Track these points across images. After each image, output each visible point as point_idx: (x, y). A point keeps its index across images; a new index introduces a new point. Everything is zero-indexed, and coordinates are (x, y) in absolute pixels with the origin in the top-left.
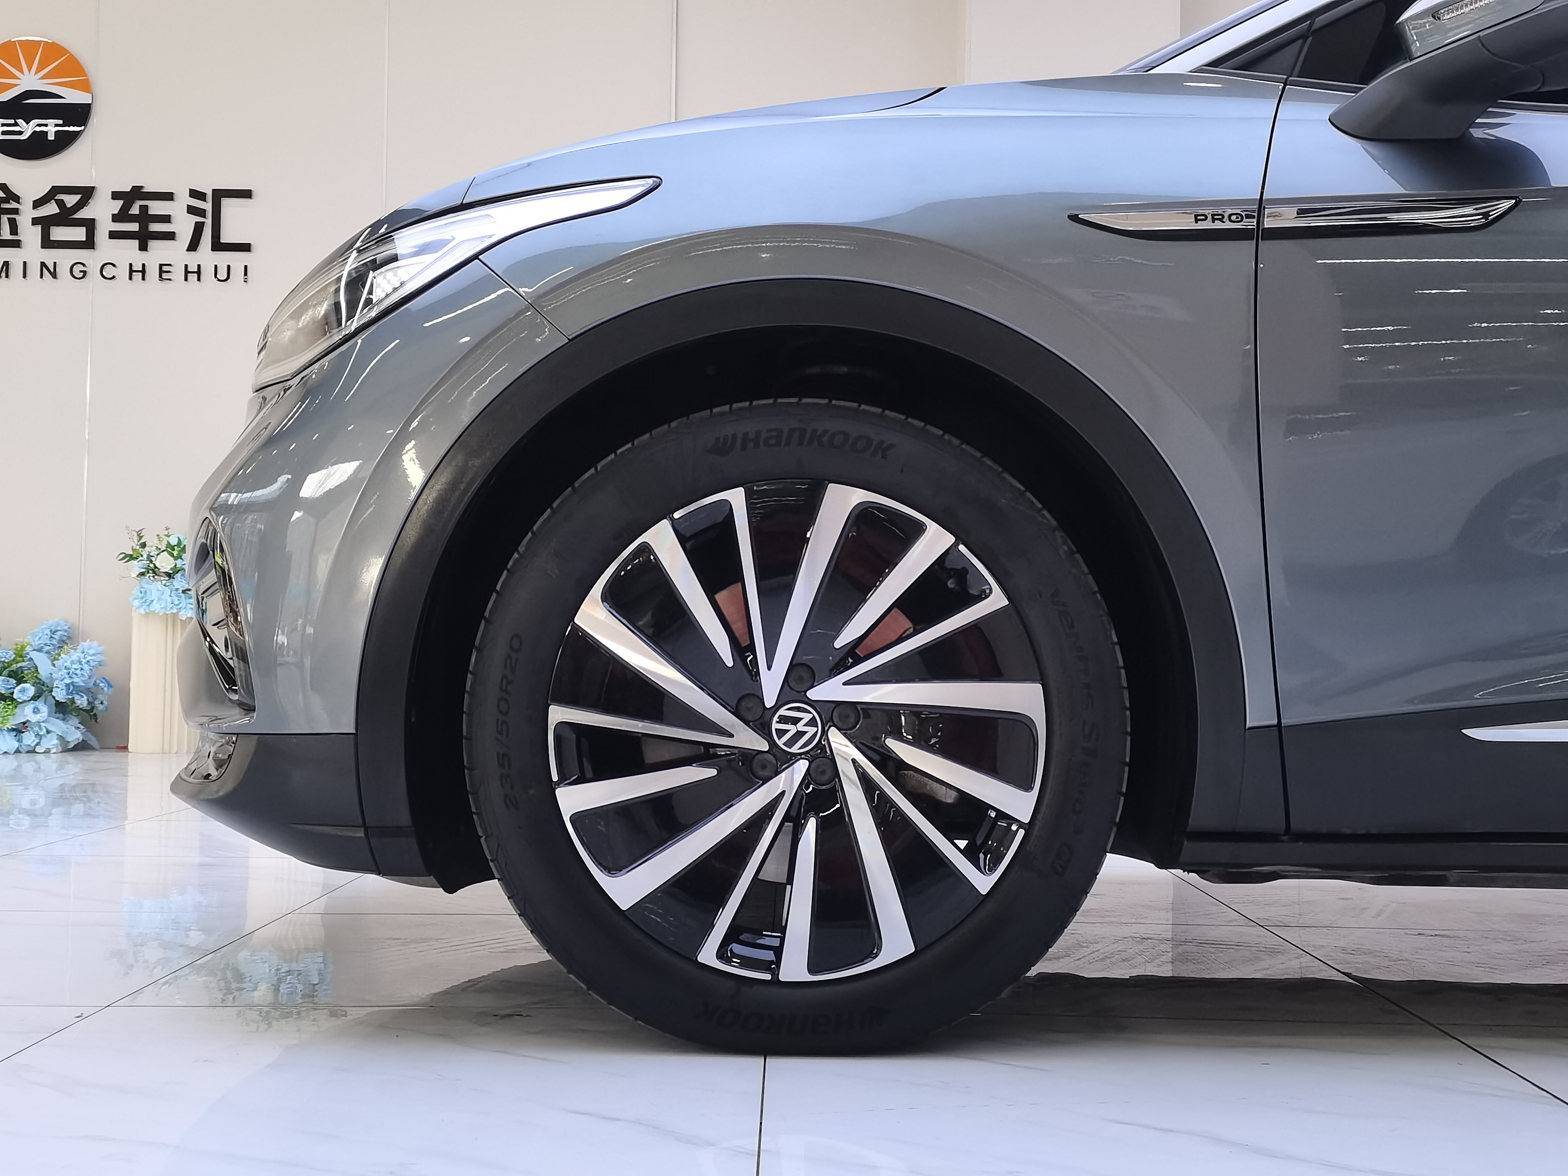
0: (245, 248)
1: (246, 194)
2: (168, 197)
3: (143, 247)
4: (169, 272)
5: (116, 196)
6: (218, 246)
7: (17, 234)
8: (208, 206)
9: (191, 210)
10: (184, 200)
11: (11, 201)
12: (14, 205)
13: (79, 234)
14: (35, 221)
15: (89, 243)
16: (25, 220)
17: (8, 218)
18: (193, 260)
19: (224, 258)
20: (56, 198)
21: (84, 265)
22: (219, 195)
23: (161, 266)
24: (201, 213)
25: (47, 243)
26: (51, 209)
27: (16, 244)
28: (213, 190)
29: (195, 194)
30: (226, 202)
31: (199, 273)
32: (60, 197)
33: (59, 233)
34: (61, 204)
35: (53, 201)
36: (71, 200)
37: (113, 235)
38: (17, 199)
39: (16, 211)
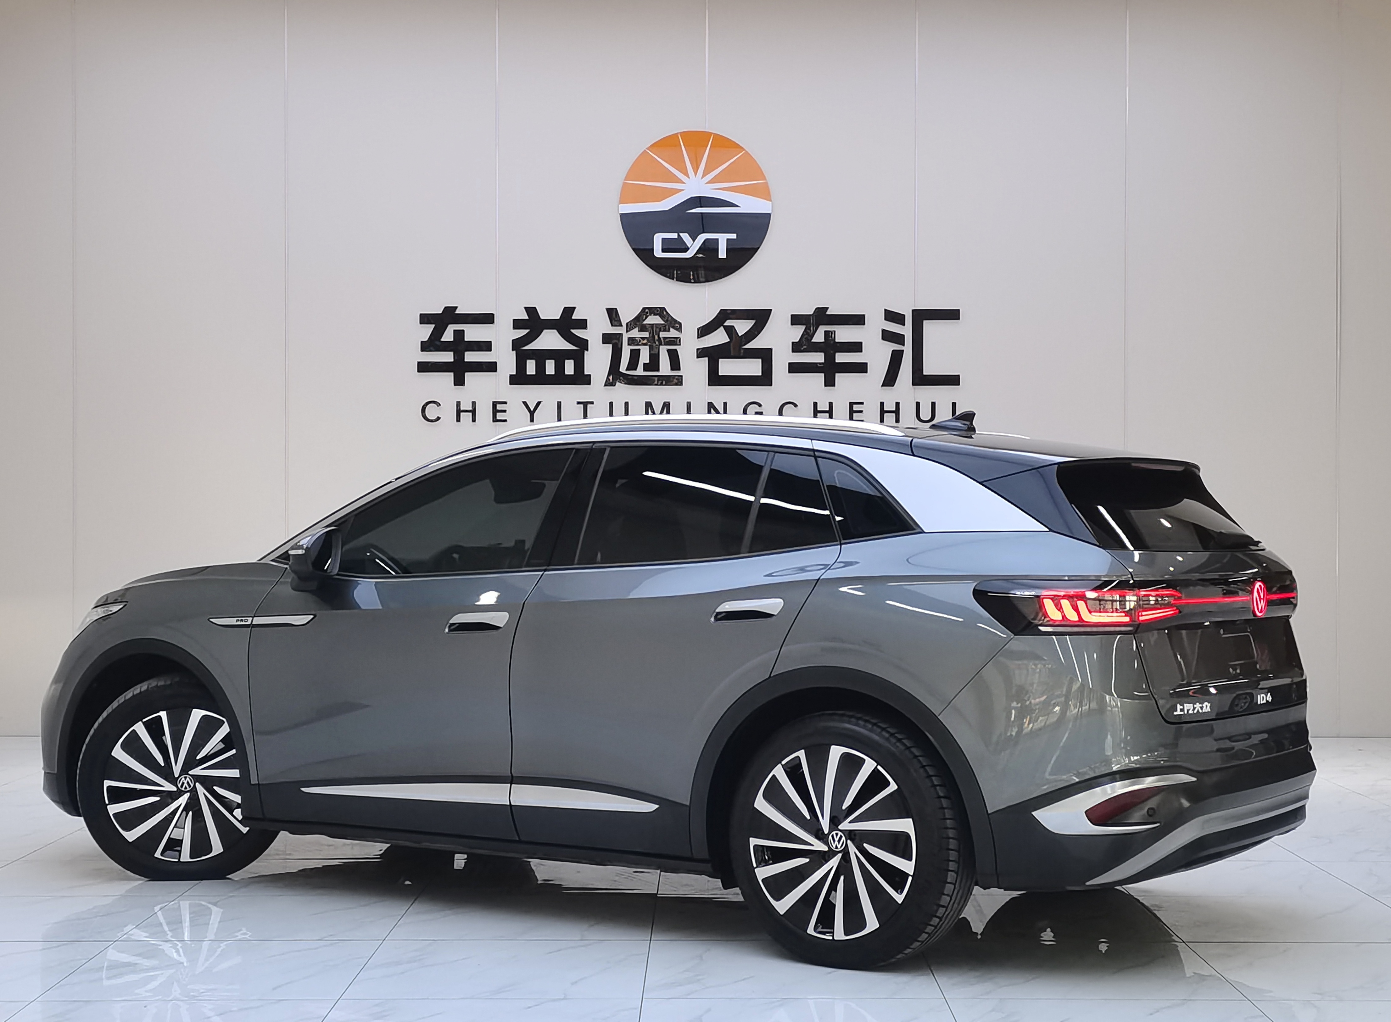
0: (953, 380)
1: (953, 315)
2: (858, 320)
3: (830, 382)
4: (861, 412)
5: (796, 320)
6: (920, 379)
7: (679, 369)
8: (906, 331)
9: (887, 336)
10: (876, 323)
11: (671, 329)
12: (673, 333)
13: (753, 367)
14: (701, 353)
15: (765, 379)
16: (687, 351)
17: (668, 351)
18: (890, 397)
19: (927, 394)
20: (725, 324)
21: (760, 405)
22: (920, 316)
23: (851, 404)
24: (898, 339)
25: (715, 379)
26: (719, 338)
27: (678, 381)
28: (913, 311)
29: (891, 316)
30: (929, 327)
31: (897, 412)
32: (728, 323)
33: (727, 367)
34: (730, 331)
35: (722, 328)
36: (742, 327)
37: (794, 368)
38: (677, 326)
39: (675, 341)
